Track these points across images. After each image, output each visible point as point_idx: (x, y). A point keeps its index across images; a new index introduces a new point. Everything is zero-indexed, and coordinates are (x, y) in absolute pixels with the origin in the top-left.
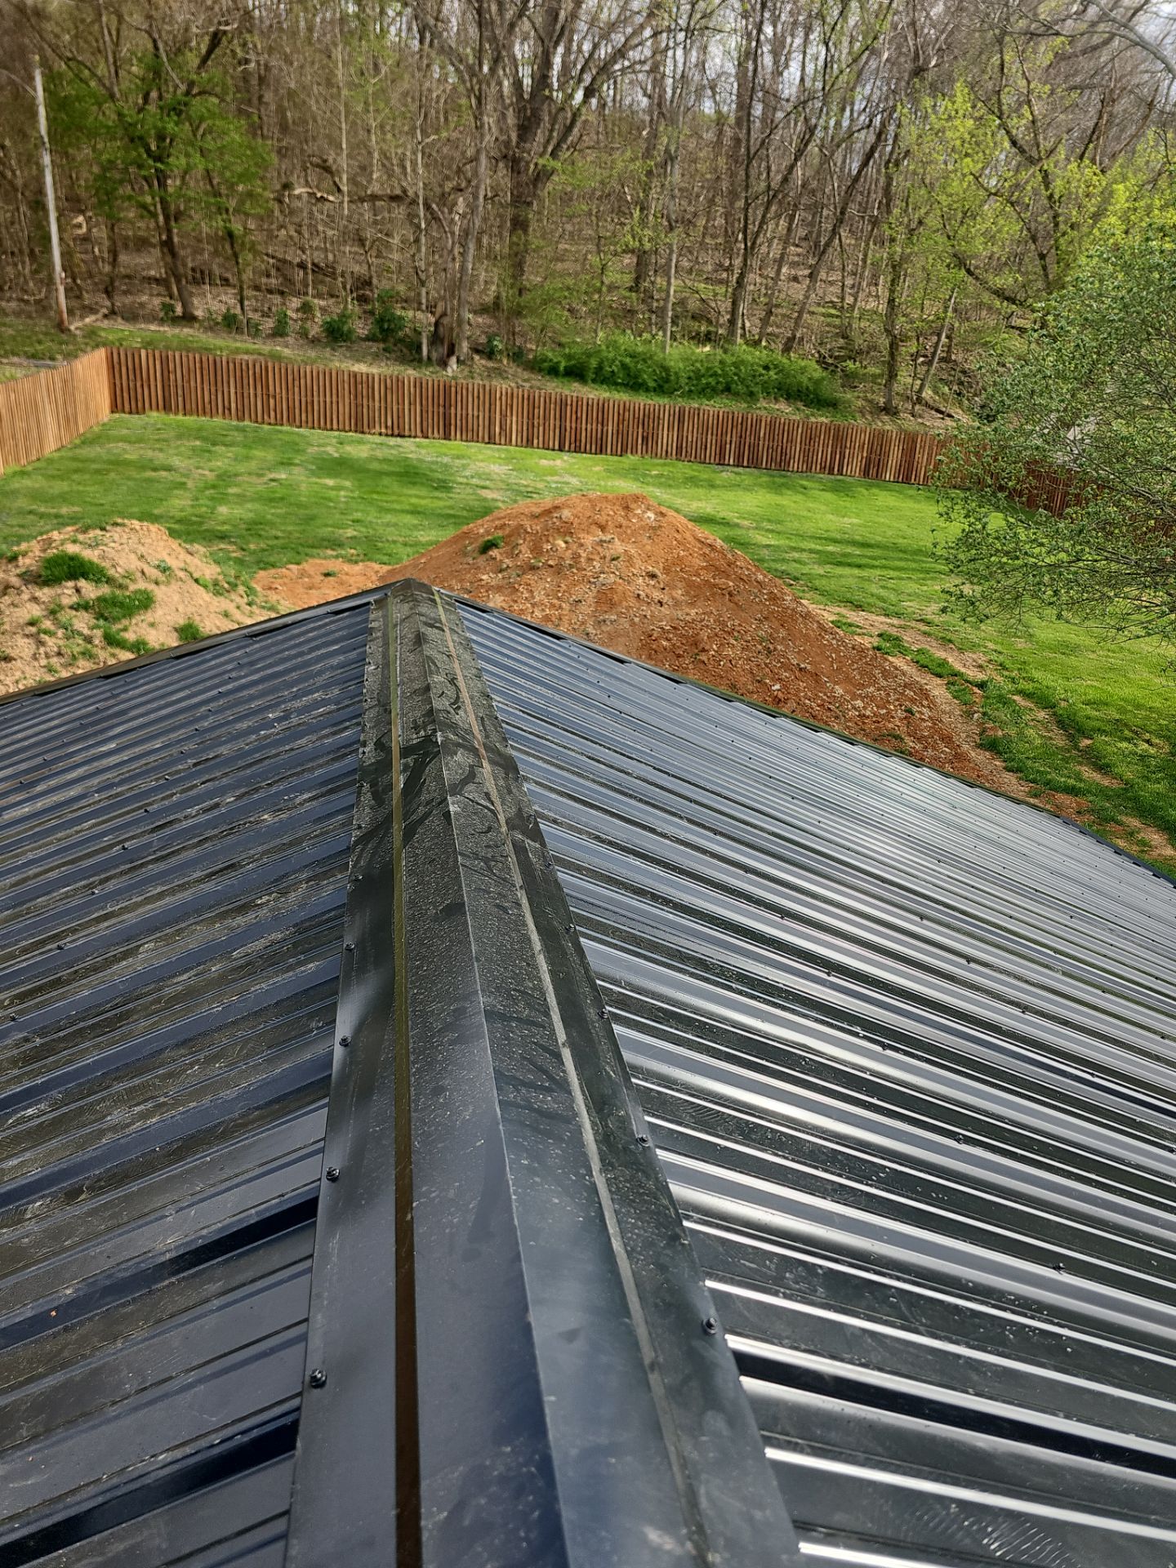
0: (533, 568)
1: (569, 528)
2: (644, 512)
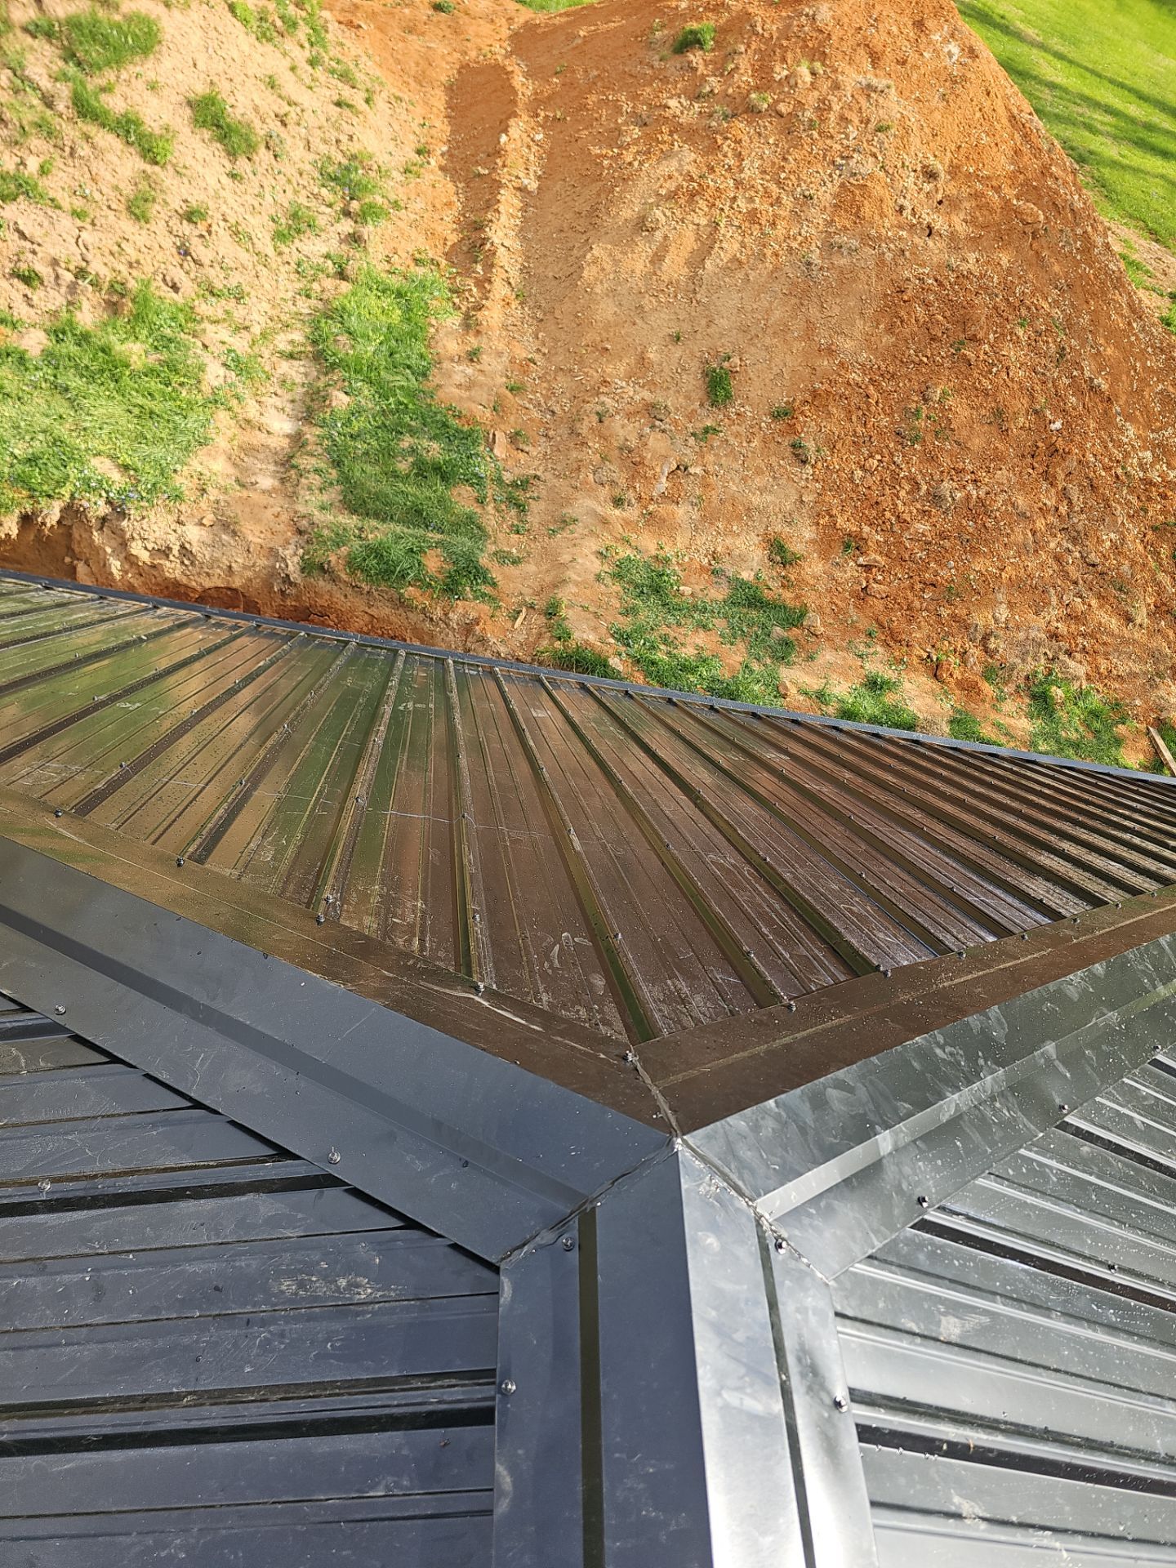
0: (752, 111)
1: (821, 44)
2: (946, 41)
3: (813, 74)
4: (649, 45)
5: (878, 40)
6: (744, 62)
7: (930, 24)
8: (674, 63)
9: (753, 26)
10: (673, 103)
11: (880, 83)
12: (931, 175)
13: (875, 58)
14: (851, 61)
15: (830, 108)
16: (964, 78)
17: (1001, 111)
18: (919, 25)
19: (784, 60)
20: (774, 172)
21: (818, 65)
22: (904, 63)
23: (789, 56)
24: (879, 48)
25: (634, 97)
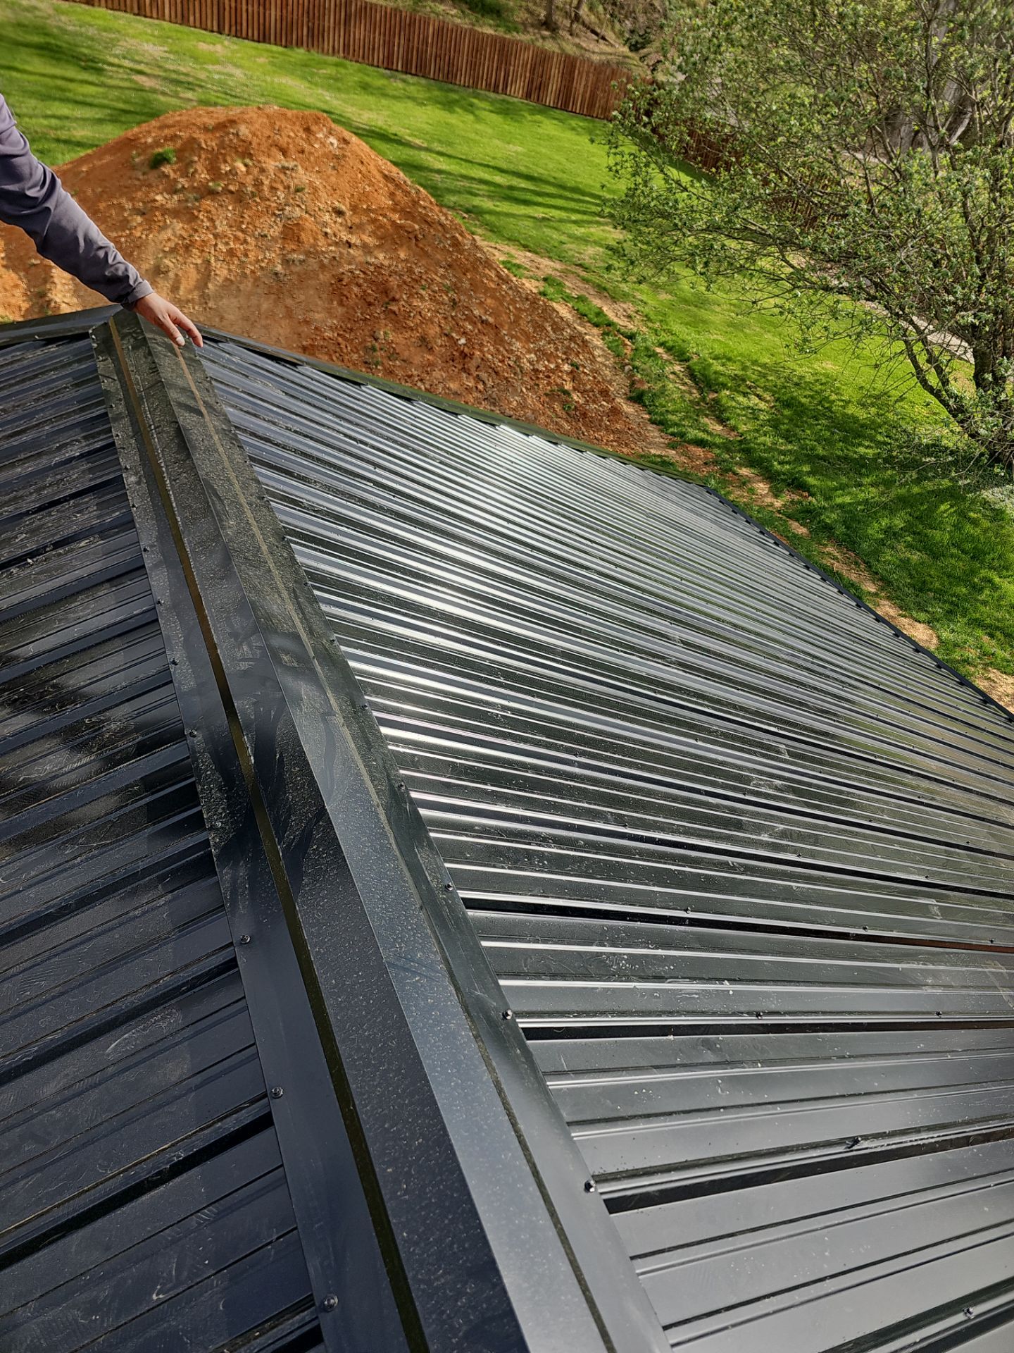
0: (212, 193)
1: (247, 148)
2: (326, 137)
3: (246, 165)
4: (133, 168)
5: (283, 141)
6: (199, 167)
7: (314, 128)
8: (152, 176)
9: (199, 145)
10: (159, 198)
11: (291, 164)
12: (340, 213)
13: (284, 152)
14: (269, 156)
15: (263, 183)
16: (344, 156)
17: (375, 172)
18: (307, 130)
19: (225, 162)
20: (236, 224)
21: (248, 161)
22: (303, 152)
23: (229, 159)
24: (285, 145)
25: (132, 199)
